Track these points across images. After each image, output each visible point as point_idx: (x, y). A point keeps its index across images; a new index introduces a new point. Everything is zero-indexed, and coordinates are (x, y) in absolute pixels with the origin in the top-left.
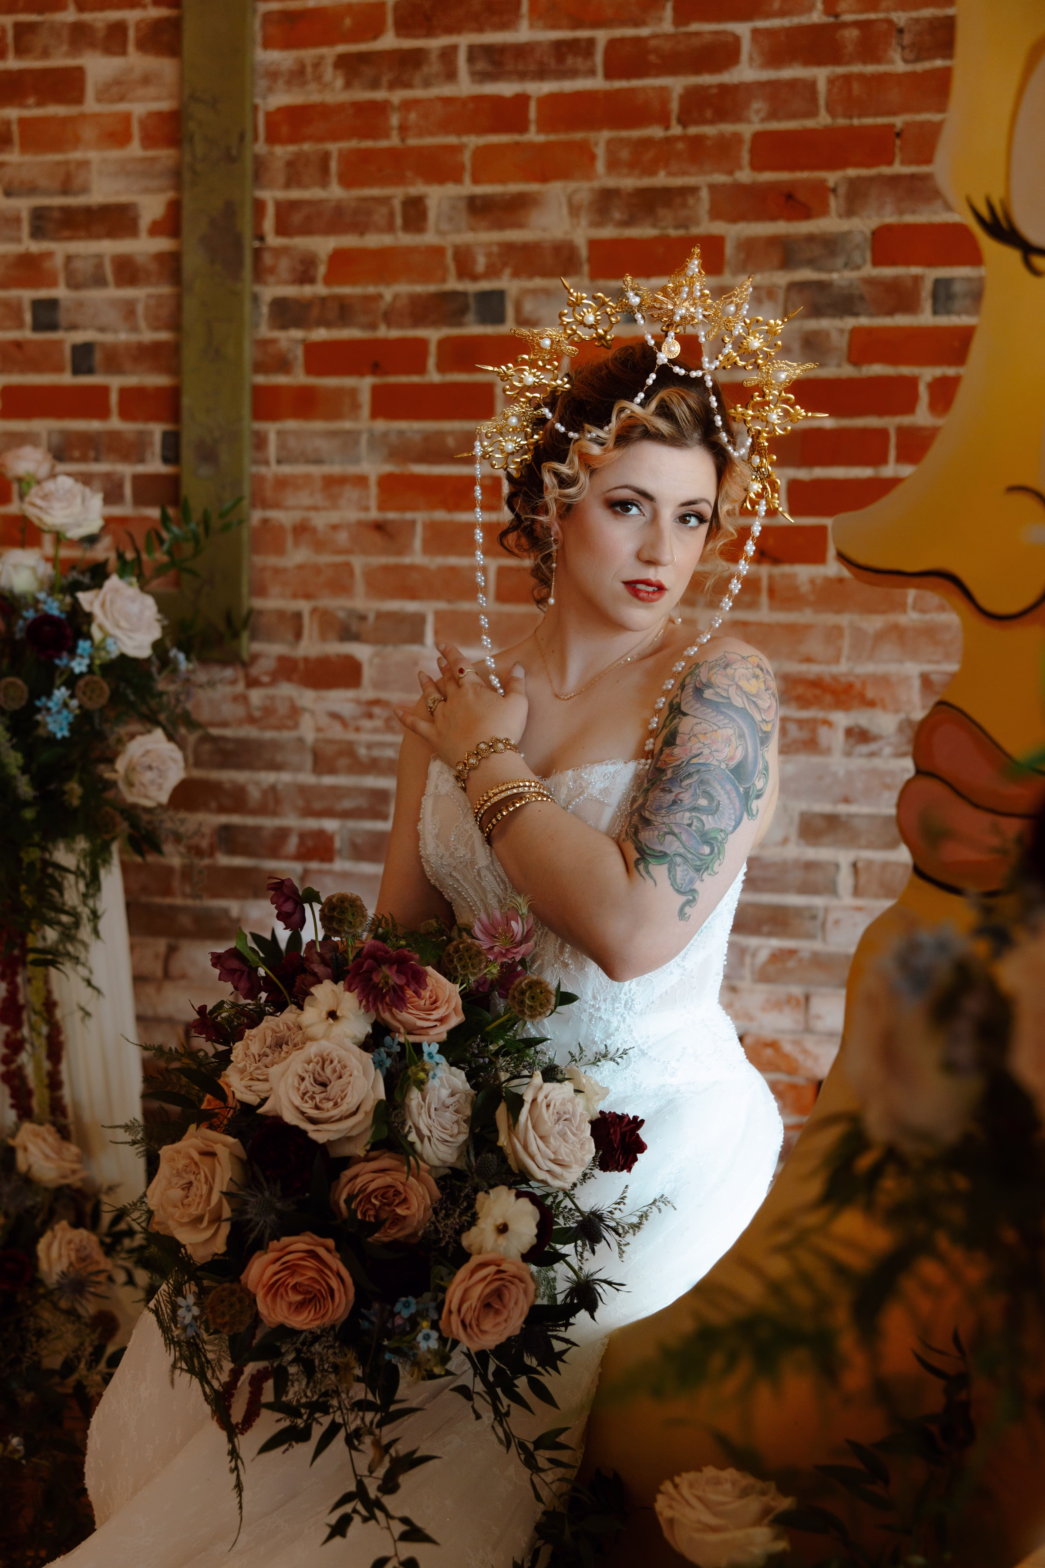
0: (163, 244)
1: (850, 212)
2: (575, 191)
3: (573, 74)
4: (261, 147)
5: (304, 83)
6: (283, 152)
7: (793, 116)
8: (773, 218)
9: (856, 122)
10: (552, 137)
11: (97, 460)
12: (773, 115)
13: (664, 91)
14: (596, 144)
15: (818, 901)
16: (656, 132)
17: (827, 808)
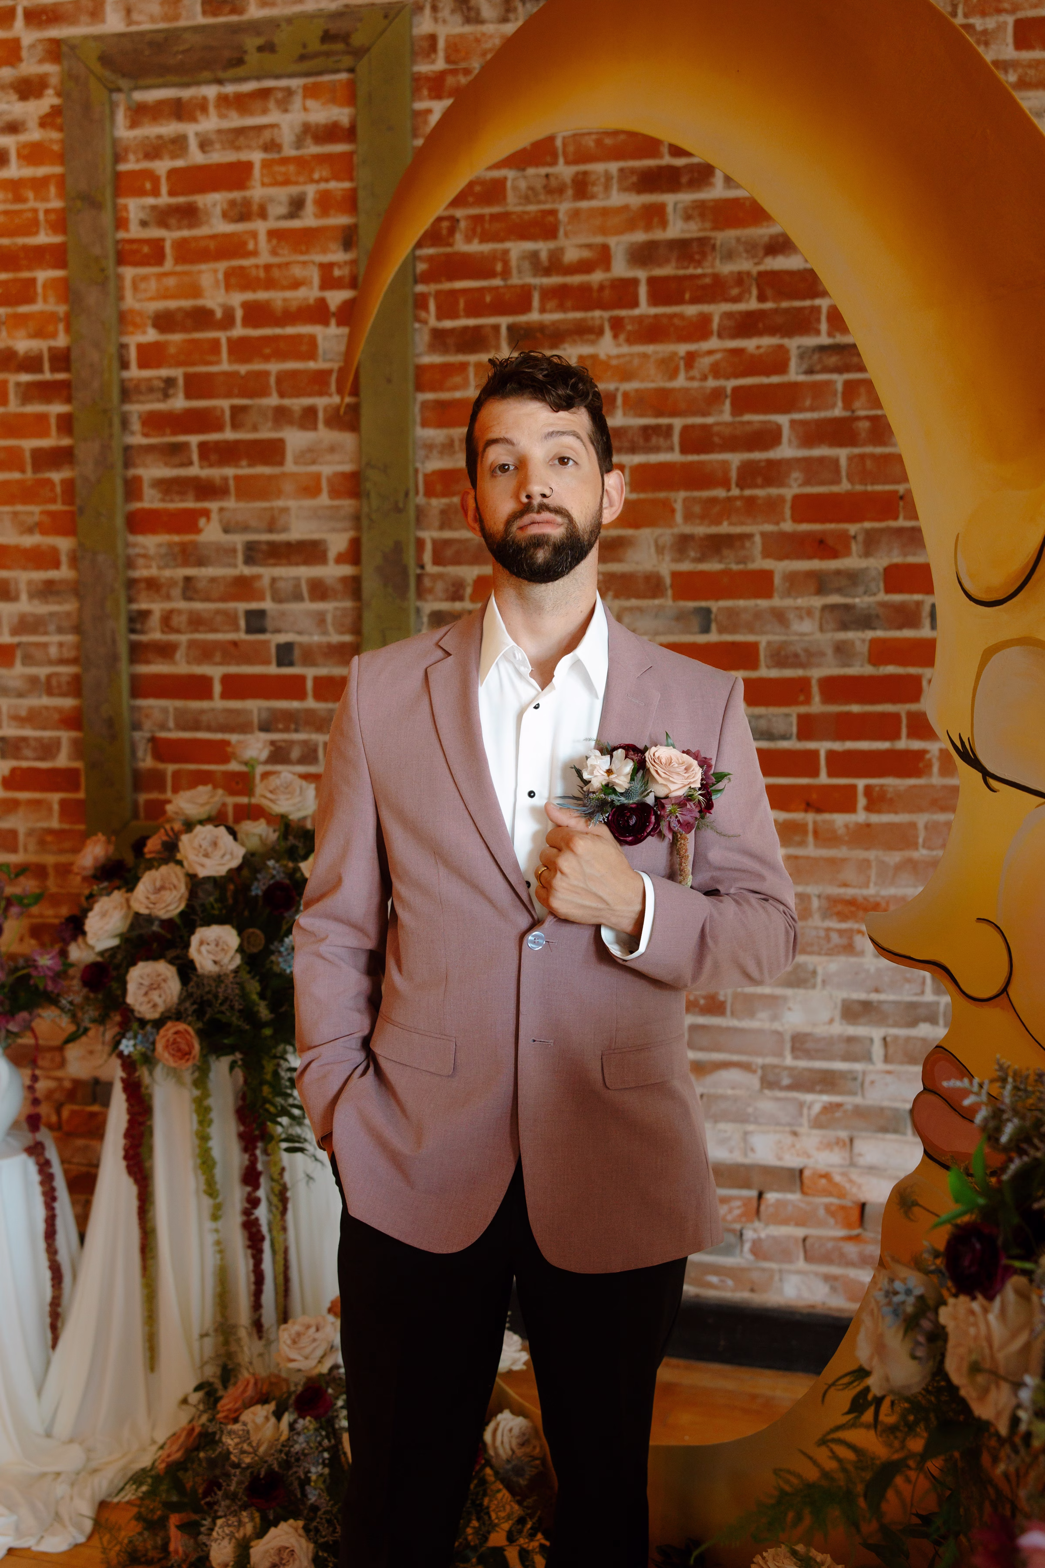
0: (347, 570)
1: (867, 553)
2: (661, 535)
3: (657, 449)
4: (421, 500)
5: (454, 453)
6: (437, 503)
7: (822, 483)
8: (810, 558)
9: (869, 488)
10: (642, 496)
11: (296, 731)
12: (807, 482)
13: (725, 464)
14: (675, 501)
15: (858, 1067)
16: (720, 493)
17: (862, 996)
